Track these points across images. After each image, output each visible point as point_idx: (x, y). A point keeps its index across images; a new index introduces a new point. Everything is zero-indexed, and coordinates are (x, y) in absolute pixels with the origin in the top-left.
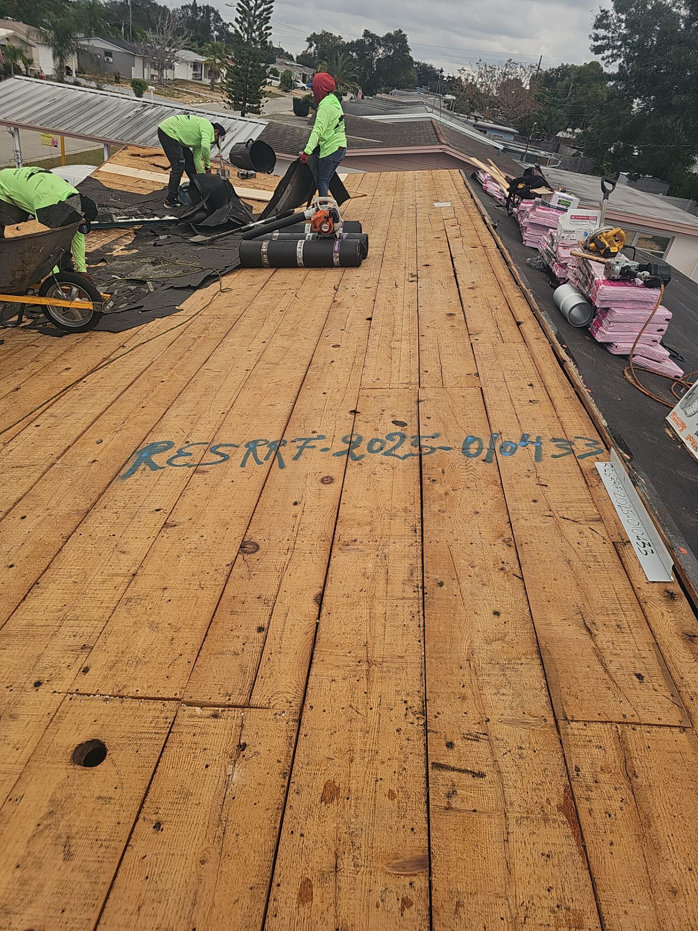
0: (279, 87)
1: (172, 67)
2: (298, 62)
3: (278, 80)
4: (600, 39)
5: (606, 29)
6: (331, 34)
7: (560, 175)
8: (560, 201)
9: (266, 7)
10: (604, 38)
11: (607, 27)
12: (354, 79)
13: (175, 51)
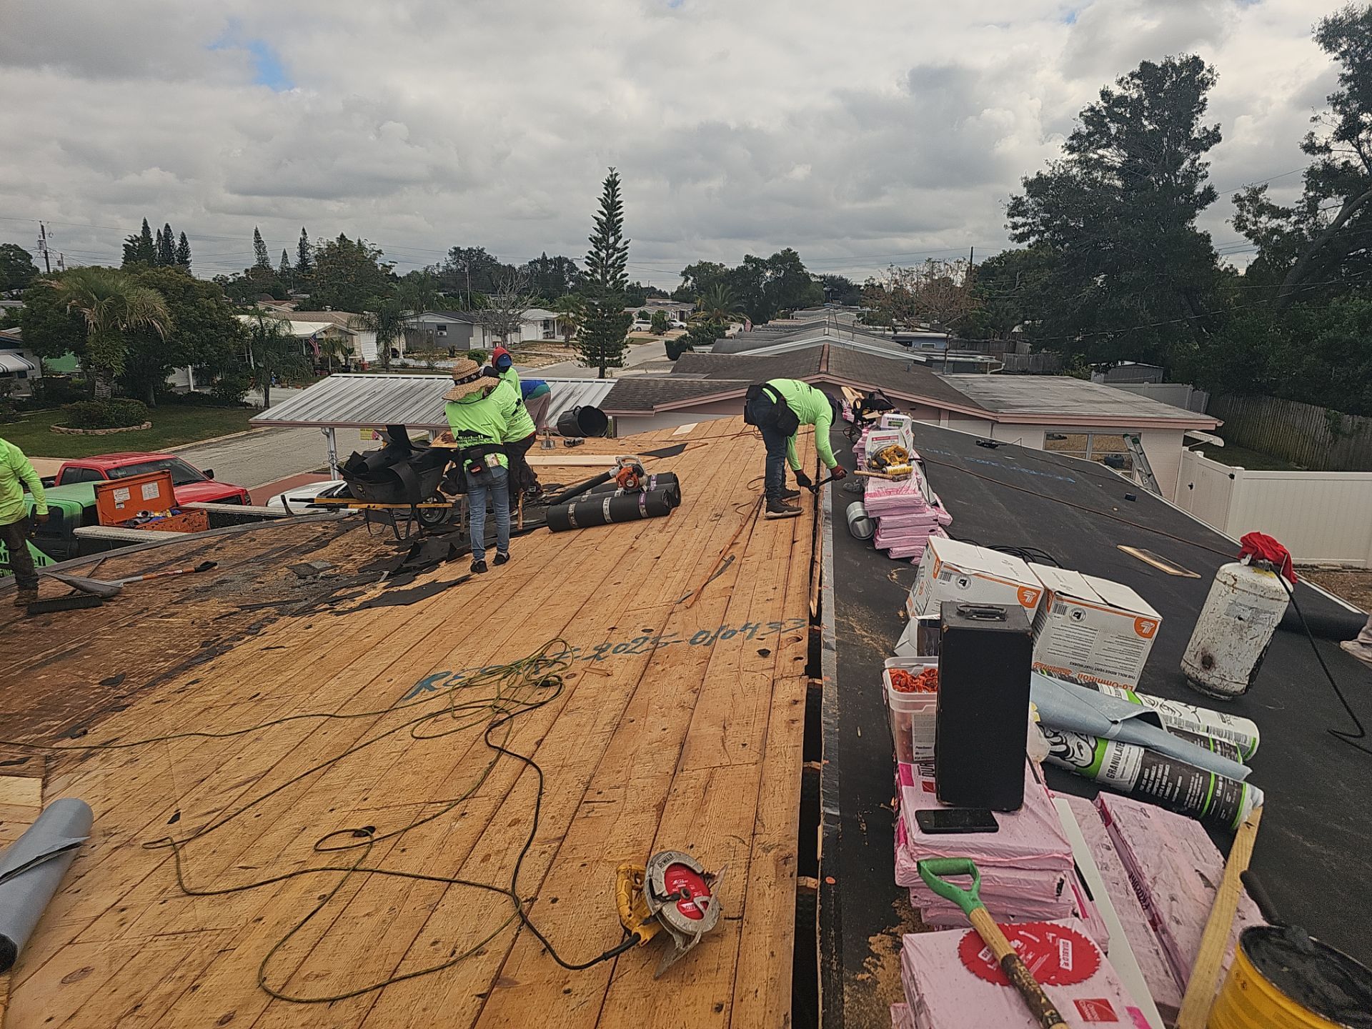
0: (651, 331)
1: (517, 330)
2: (673, 299)
3: (648, 323)
4: (1020, 226)
5: (1023, 216)
6: (711, 263)
7: (993, 382)
8: (890, 422)
9: (619, 255)
10: (1024, 225)
11: (1023, 214)
12: (740, 309)
13: (520, 313)
